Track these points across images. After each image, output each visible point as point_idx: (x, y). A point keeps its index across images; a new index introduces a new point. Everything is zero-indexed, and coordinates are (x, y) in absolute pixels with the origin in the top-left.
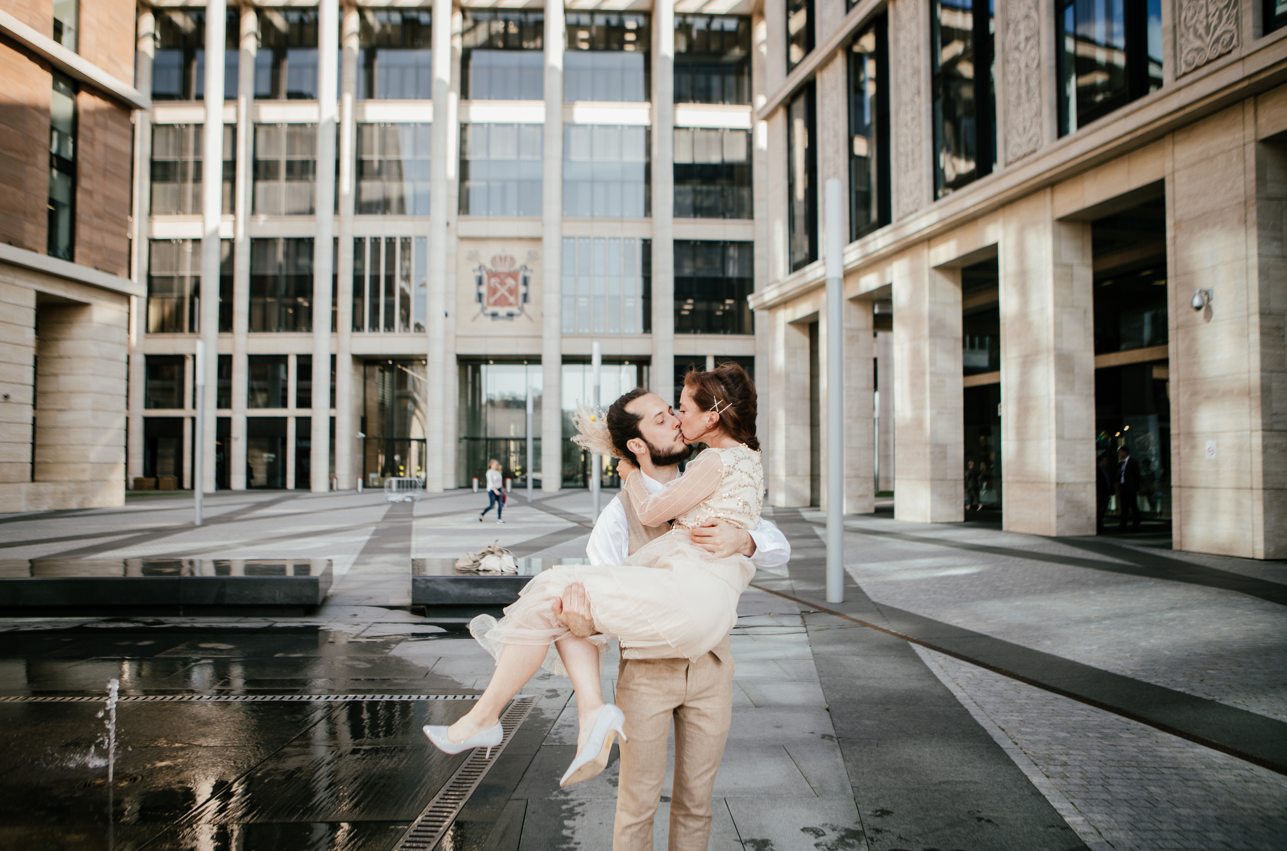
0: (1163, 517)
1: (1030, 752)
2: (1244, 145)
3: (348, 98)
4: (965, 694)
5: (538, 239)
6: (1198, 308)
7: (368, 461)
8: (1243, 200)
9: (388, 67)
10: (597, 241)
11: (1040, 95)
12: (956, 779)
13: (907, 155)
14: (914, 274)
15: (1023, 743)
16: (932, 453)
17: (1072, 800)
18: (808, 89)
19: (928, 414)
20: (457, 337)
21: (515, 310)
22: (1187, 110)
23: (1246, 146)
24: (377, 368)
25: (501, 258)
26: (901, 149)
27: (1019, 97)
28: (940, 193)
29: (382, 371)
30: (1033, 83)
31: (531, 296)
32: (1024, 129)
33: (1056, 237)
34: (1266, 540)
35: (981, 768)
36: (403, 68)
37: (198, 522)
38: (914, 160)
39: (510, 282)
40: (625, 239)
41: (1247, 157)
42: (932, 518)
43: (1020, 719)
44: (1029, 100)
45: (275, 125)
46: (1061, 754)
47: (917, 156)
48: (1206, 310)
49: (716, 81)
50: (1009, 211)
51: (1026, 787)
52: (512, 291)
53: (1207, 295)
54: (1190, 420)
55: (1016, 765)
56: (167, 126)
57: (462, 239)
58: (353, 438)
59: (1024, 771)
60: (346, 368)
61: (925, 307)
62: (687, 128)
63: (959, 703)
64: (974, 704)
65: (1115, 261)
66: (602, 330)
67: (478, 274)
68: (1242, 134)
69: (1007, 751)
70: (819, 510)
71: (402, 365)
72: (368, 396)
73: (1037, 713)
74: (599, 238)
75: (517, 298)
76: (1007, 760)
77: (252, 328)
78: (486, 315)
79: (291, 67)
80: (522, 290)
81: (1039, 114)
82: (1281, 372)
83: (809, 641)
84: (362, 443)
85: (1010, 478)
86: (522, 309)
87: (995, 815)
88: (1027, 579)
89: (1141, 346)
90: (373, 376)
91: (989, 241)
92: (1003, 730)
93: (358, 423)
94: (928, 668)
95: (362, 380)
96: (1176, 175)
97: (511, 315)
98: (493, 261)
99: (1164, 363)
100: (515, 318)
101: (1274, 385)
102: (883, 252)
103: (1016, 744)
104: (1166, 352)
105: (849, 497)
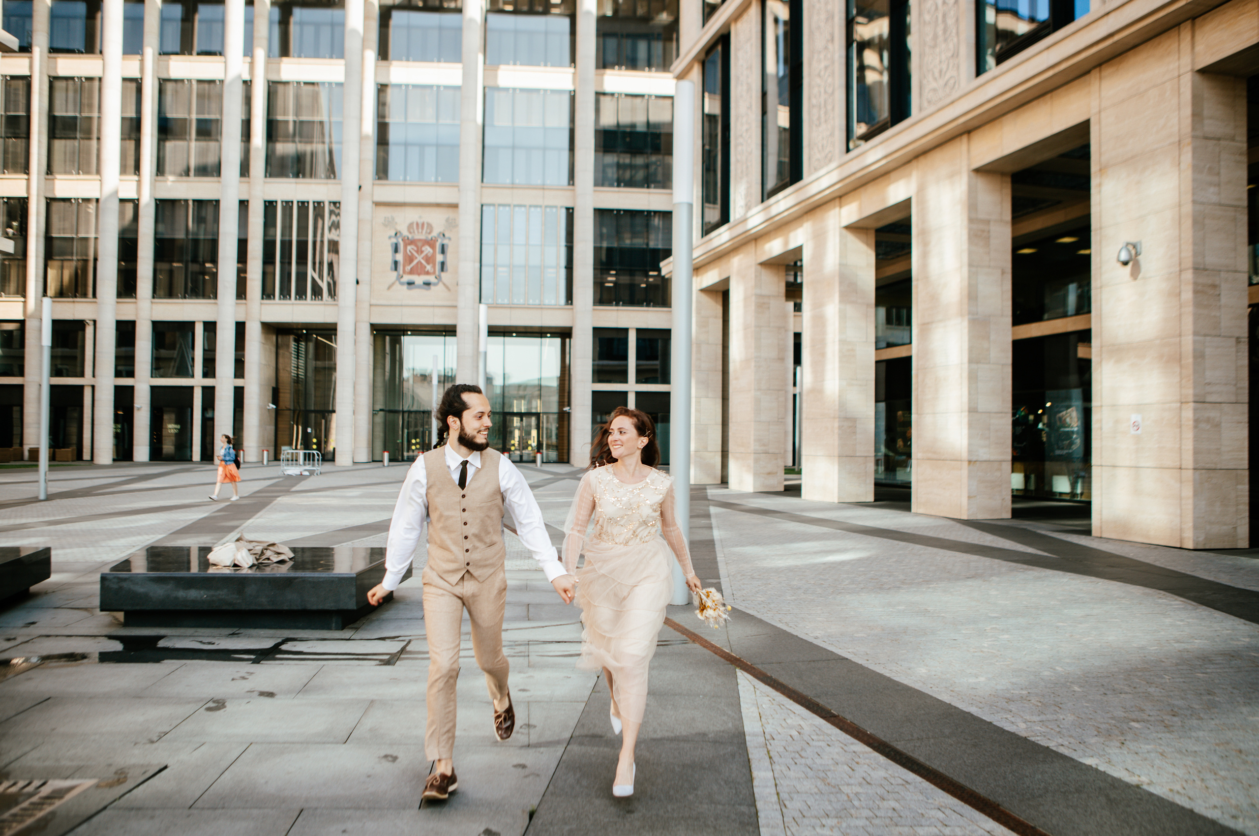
0: (1083, 499)
2: (1179, 76)
3: (260, 54)
5: (455, 206)
6: (1125, 263)
7: (279, 433)
8: (1177, 139)
9: (301, 24)
10: (517, 209)
11: (957, 33)
13: (820, 108)
16: (840, 427)
18: (723, 40)
20: (371, 305)
21: (431, 279)
22: (1116, 38)
23: (1181, 77)
24: (292, 337)
25: (417, 224)
26: (814, 101)
27: (935, 37)
28: (851, 145)
29: (297, 341)
30: (950, 21)
31: (449, 264)
32: (941, 72)
33: (972, 189)
34: (1195, 527)
36: (317, 26)
37: (42, 497)
38: (826, 113)
39: (427, 250)
40: (546, 207)
41: (1182, 90)
42: (839, 498)
44: (945, 40)
45: (182, 81)
47: (829, 107)
48: (1133, 266)
49: (642, 46)
50: (922, 160)
52: (429, 259)
53: (1135, 248)
54: (1114, 392)
56: (67, 79)
57: (377, 204)
58: (262, 408)
60: (254, 336)
62: (612, 94)
66: (522, 301)
67: (394, 240)
68: (1177, 64)
70: (727, 488)
71: (317, 335)
72: (281, 366)
74: (520, 206)
75: (434, 267)
77: (155, 294)
78: (402, 284)
79: (200, 21)
80: (439, 258)
81: (956, 55)
82: (1215, 336)
84: (273, 415)
85: (920, 455)
86: (438, 278)
88: (921, 573)
89: (1064, 315)
90: (288, 346)
91: (902, 196)
93: (269, 394)
95: (274, 349)
96: (1103, 115)
97: (427, 284)
98: (410, 226)
99: (1085, 336)
100: (432, 287)
101: (1208, 351)
104: (1089, 321)
105: (756, 475)
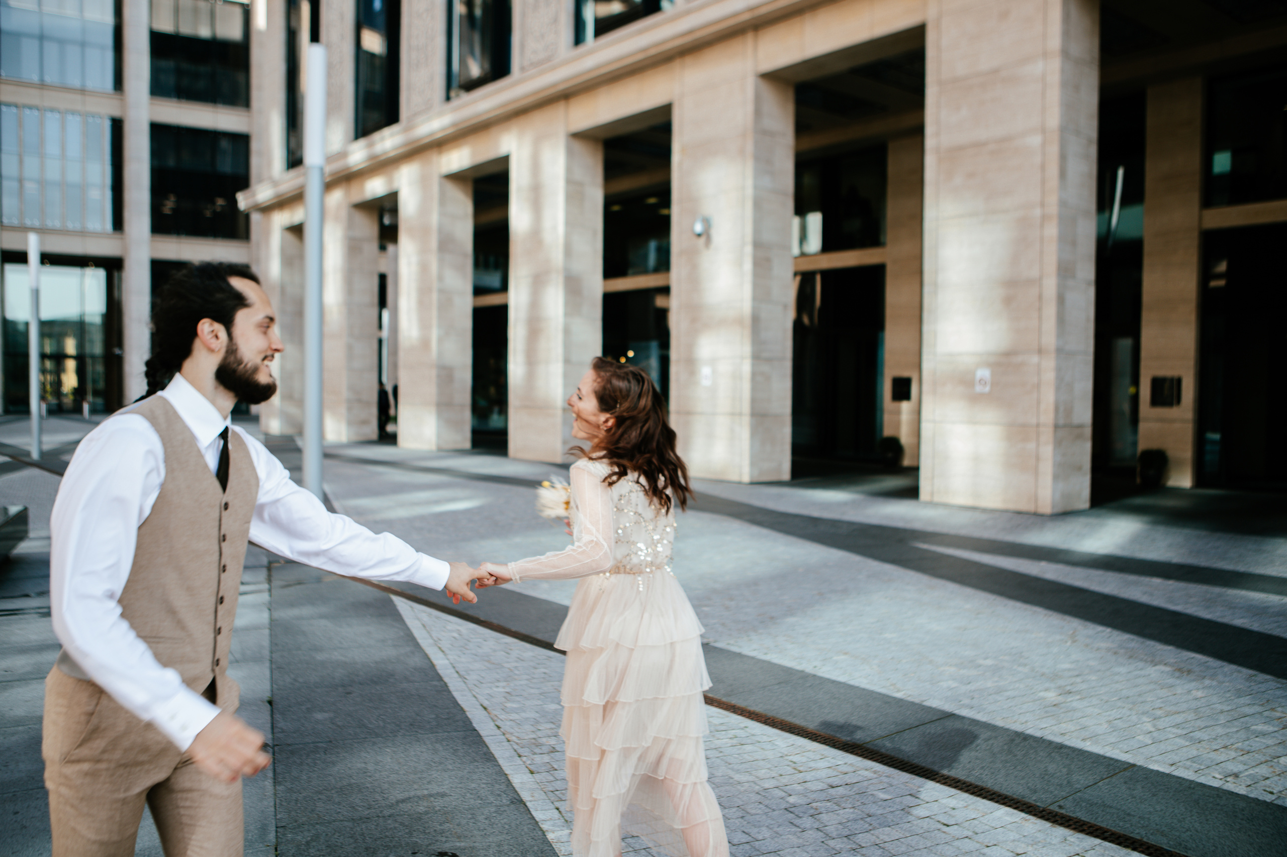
1: (514, 738)
2: (744, 78)
4: (446, 662)
6: (699, 236)
8: (741, 131)
10: (48, 114)
12: (419, 793)
13: (421, 52)
14: (424, 181)
15: (506, 726)
16: (438, 376)
17: (558, 804)
19: (434, 334)
22: (697, 35)
23: (746, 78)
26: (413, 42)
28: (453, 94)
32: (542, 35)
33: (570, 153)
34: (752, 464)
35: (452, 770)
38: (427, 58)
40: (88, 115)
41: (746, 90)
42: (437, 446)
43: (508, 690)
46: (549, 736)
47: (431, 53)
48: (706, 238)
50: (522, 120)
51: (504, 792)
53: (707, 222)
54: (691, 347)
55: (495, 760)
59: (504, 768)
61: (434, 219)
63: (438, 675)
64: (456, 675)
65: (626, 184)
68: (742, 67)
69: (487, 740)
73: (527, 680)
74: (52, 110)
76: (485, 754)
81: (555, 20)
83: (270, 603)
85: (517, 403)
87: (463, 844)
89: (645, 271)
91: (502, 151)
92: (485, 709)
94: (408, 629)
96: (683, 100)
99: (665, 290)
102: (392, 154)
103: (499, 727)
104: (668, 278)
105: (350, 423)
